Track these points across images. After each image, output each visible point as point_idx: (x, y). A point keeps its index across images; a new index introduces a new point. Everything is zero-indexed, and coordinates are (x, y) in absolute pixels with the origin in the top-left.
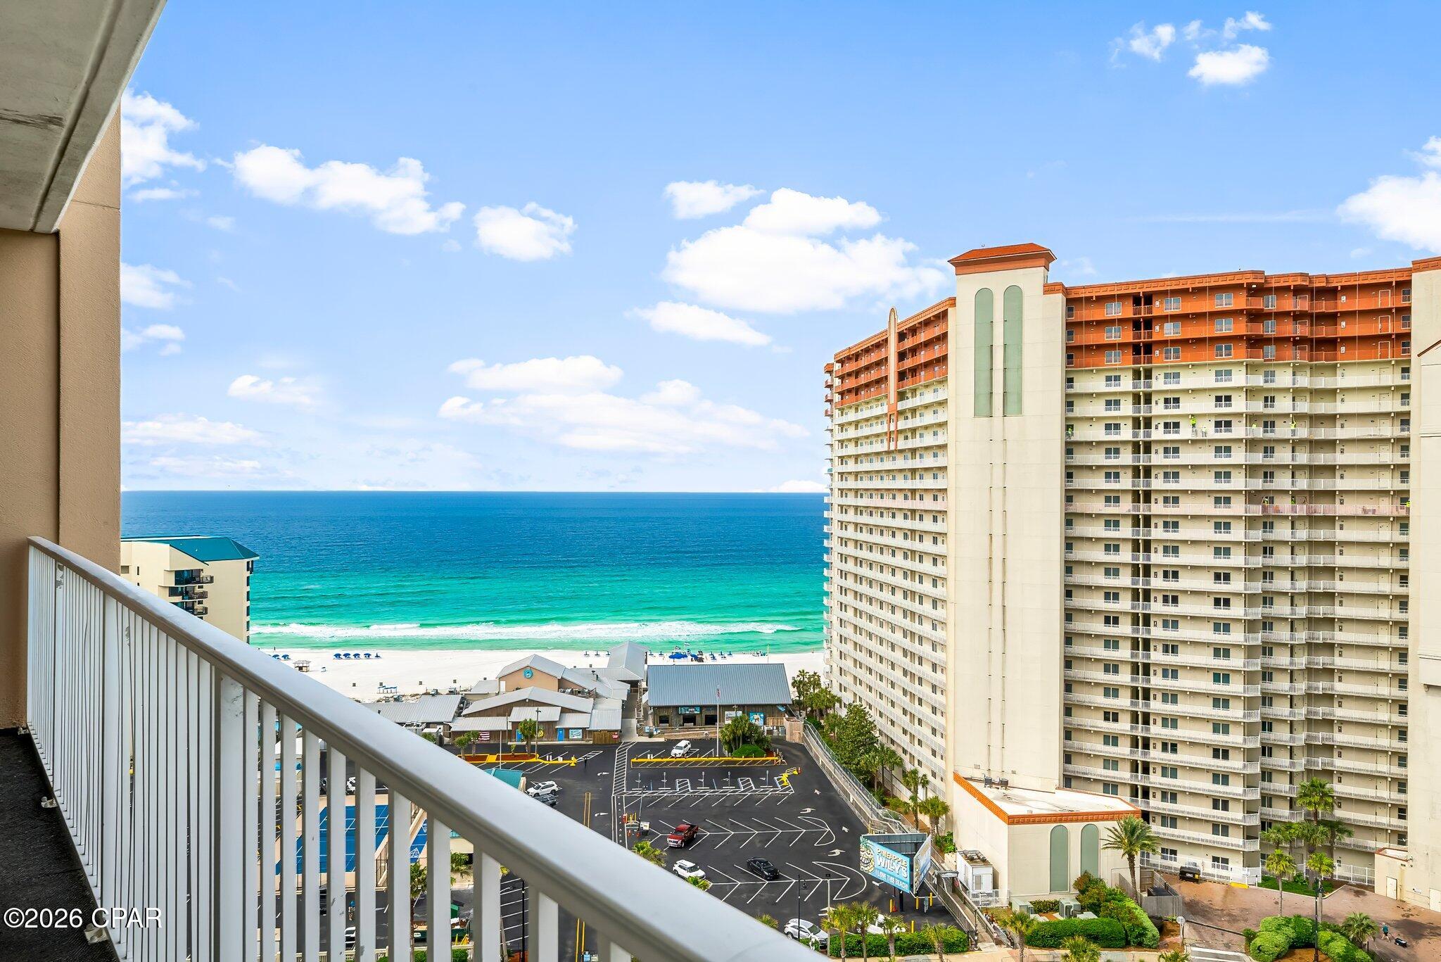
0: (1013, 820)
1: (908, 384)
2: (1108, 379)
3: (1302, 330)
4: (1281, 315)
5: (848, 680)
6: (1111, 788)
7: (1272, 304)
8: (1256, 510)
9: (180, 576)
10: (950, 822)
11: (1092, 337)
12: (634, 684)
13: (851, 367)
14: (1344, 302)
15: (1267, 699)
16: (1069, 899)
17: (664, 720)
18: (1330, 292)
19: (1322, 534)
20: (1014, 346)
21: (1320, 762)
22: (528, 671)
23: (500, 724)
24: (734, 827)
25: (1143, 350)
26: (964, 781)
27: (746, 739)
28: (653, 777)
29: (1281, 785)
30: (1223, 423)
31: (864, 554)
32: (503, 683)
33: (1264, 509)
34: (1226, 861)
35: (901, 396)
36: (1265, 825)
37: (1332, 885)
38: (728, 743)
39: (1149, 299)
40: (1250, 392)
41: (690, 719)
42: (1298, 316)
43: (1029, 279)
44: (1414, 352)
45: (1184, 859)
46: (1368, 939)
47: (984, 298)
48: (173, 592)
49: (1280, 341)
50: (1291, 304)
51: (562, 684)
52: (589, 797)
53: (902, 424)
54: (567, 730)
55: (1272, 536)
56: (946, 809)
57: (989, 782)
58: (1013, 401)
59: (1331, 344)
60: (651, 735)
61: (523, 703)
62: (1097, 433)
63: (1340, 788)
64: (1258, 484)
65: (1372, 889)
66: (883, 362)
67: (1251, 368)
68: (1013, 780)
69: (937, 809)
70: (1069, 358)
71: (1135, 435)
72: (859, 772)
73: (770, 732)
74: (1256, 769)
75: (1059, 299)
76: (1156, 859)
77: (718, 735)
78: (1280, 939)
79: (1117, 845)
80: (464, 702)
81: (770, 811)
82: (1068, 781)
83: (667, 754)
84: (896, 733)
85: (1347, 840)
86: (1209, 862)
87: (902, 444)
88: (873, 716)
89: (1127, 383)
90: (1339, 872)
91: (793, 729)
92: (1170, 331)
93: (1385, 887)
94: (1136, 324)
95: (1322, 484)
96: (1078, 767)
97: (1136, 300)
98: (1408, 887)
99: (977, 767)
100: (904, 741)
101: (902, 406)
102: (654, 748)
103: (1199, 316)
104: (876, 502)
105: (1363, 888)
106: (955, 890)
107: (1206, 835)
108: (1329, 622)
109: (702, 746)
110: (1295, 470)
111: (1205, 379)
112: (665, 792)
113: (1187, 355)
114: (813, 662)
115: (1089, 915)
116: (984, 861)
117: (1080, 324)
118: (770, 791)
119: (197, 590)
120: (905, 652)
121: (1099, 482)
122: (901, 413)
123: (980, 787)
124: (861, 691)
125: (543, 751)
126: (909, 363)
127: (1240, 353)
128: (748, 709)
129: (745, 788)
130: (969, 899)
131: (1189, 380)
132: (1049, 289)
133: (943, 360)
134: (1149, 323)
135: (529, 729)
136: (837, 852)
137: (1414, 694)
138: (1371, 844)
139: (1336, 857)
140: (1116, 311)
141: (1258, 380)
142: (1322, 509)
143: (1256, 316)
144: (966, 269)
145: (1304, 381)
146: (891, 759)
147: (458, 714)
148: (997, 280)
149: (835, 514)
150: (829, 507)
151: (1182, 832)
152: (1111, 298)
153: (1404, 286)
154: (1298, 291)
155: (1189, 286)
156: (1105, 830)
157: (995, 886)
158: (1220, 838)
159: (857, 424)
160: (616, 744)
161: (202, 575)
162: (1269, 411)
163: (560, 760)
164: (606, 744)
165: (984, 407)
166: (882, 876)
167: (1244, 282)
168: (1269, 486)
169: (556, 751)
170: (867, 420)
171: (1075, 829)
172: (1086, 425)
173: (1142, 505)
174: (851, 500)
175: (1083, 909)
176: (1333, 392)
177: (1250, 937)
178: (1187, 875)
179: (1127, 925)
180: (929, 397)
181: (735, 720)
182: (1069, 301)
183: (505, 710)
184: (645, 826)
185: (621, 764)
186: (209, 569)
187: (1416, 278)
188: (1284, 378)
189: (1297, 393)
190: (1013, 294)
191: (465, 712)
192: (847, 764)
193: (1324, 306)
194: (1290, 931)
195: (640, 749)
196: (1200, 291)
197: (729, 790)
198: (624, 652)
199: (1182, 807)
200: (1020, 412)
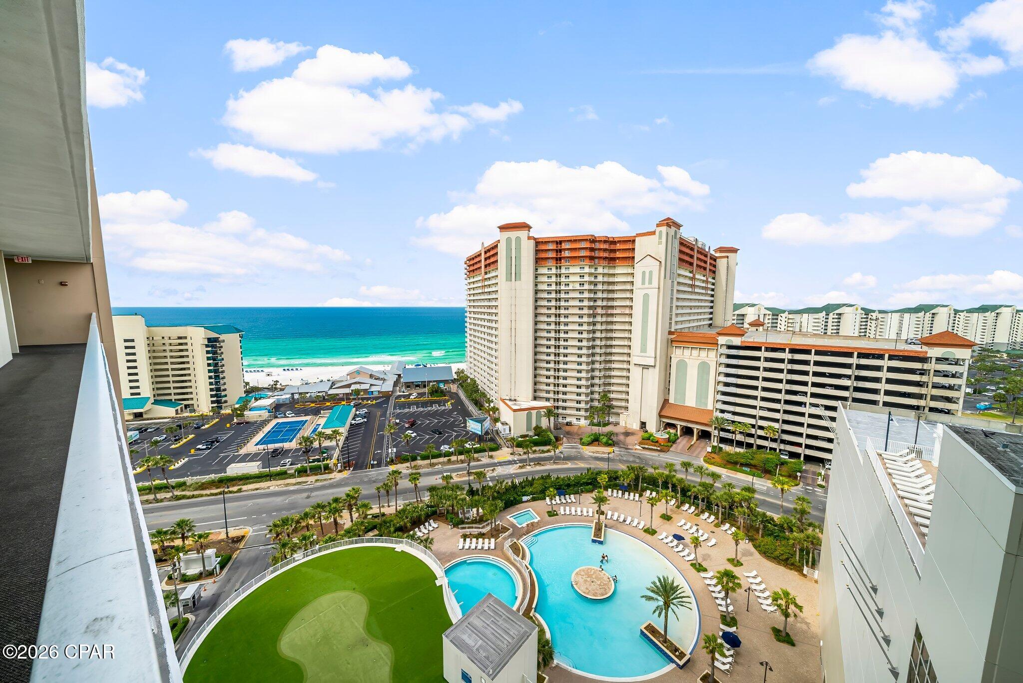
0: (515, 411)
1: (488, 269)
2: (548, 269)
3: (606, 255)
4: (600, 249)
5: (472, 371)
6: (548, 399)
7: (598, 246)
8: (591, 312)
9: (209, 340)
10: (499, 413)
11: (543, 255)
12: (399, 375)
13: (472, 262)
14: (618, 246)
15: (593, 370)
16: (531, 433)
17: (408, 387)
18: (614, 242)
19: (610, 319)
20: (518, 258)
21: (607, 388)
22: (358, 372)
23: (347, 391)
24: (429, 420)
25: (558, 260)
26: (503, 400)
27: (436, 391)
28: (403, 406)
29: (596, 396)
30: (582, 284)
31: (476, 328)
32: (348, 376)
33: (593, 311)
34: (580, 419)
35: (486, 273)
36: (591, 407)
37: (609, 424)
38: (430, 393)
39: (561, 242)
40: (590, 274)
41: (417, 386)
42: (605, 250)
43: (523, 234)
44: (636, 262)
45: (568, 419)
46: (612, 437)
47: (509, 240)
48: (207, 346)
49: (599, 258)
50: (603, 246)
51: (371, 376)
52: (379, 413)
53: (486, 283)
54: (372, 392)
55: (595, 320)
56: (498, 409)
57: (510, 400)
58: (518, 277)
59: (614, 259)
60: (404, 392)
61: (355, 383)
62: (545, 287)
63: (612, 396)
64: (592, 304)
65: (619, 424)
66: (480, 261)
67: (590, 267)
68: (518, 399)
69: (495, 410)
70: (537, 262)
71: (556, 288)
72: (473, 400)
73: (446, 389)
74: (589, 391)
75: (532, 242)
76: (560, 420)
77: (427, 391)
78: (589, 439)
79: (545, 416)
80: (333, 384)
81: (442, 414)
82: (535, 398)
83: (409, 398)
84: (485, 387)
85: (613, 410)
86: (575, 420)
87: (486, 290)
88: (478, 382)
89: (554, 271)
90: (611, 420)
91: (454, 388)
92: (567, 254)
93: (622, 423)
94: (557, 251)
95: (610, 304)
96: (538, 394)
97: (557, 243)
98: (628, 423)
99: (507, 395)
100: (487, 389)
101: (486, 276)
102: (404, 396)
103: (575, 249)
104: (479, 310)
105: (617, 424)
106: (498, 433)
107: (574, 412)
108: (611, 346)
109: (421, 395)
110: (603, 299)
111: (577, 270)
112: (407, 410)
113: (572, 262)
114: (462, 366)
115: (537, 437)
116: (507, 424)
117: (539, 250)
118: (443, 408)
119: (218, 345)
120: (488, 360)
121: (545, 303)
122: (486, 279)
123: (507, 402)
124: (476, 374)
125: (363, 399)
126: (488, 262)
127: (587, 262)
128: (439, 382)
129: (435, 407)
130: (502, 436)
131: (573, 270)
132: (529, 238)
133: (497, 261)
134: (560, 251)
135: (357, 392)
136: (463, 425)
137: (632, 367)
138: (620, 411)
139: (611, 416)
140: (551, 246)
141: (593, 271)
142: (610, 311)
143: (592, 250)
144: (503, 230)
145: (606, 271)
146: (484, 395)
147: (331, 388)
148: (513, 234)
149: (467, 314)
150: (466, 312)
151: (568, 412)
152: (549, 242)
153: (634, 241)
154: (605, 242)
155: (572, 239)
156: (543, 411)
157: (510, 431)
158: (578, 412)
159: (474, 282)
160: (391, 395)
161: (219, 339)
162: (596, 280)
163: (369, 402)
164: (387, 396)
165: (509, 279)
166: (473, 430)
167: (588, 238)
168: (595, 304)
169: (368, 399)
170: (477, 281)
171: (534, 412)
172: (541, 284)
173: (558, 310)
174: (472, 309)
175: (535, 435)
176: (614, 275)
177: (581, 439)
178: (569, 424)
179: (546, 439)
180: (493, 274)
181: (433, 385)
182: (536, 242)
183: (349, 386)
184: (398, 421)
185: (392, 401)
186: (222, 337)
187: (637, 239)
188: (600, 270)
189: (604, 275)
190: (518, 239)
191: (334, 387)
192: (469, 397)
193: (612, 247)
194: (592, 437)
195: (399, 397)
196: (575, 241)
197: (429, 408)
198: (397, 364)
199: (567, 404)
200: (520, 280)
